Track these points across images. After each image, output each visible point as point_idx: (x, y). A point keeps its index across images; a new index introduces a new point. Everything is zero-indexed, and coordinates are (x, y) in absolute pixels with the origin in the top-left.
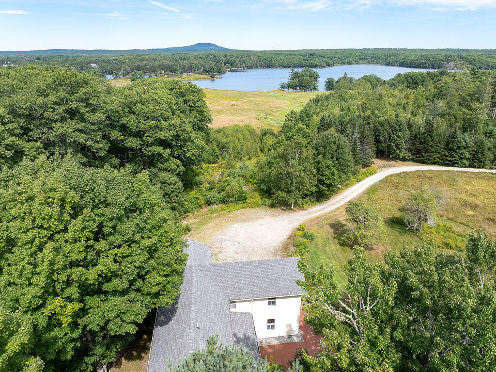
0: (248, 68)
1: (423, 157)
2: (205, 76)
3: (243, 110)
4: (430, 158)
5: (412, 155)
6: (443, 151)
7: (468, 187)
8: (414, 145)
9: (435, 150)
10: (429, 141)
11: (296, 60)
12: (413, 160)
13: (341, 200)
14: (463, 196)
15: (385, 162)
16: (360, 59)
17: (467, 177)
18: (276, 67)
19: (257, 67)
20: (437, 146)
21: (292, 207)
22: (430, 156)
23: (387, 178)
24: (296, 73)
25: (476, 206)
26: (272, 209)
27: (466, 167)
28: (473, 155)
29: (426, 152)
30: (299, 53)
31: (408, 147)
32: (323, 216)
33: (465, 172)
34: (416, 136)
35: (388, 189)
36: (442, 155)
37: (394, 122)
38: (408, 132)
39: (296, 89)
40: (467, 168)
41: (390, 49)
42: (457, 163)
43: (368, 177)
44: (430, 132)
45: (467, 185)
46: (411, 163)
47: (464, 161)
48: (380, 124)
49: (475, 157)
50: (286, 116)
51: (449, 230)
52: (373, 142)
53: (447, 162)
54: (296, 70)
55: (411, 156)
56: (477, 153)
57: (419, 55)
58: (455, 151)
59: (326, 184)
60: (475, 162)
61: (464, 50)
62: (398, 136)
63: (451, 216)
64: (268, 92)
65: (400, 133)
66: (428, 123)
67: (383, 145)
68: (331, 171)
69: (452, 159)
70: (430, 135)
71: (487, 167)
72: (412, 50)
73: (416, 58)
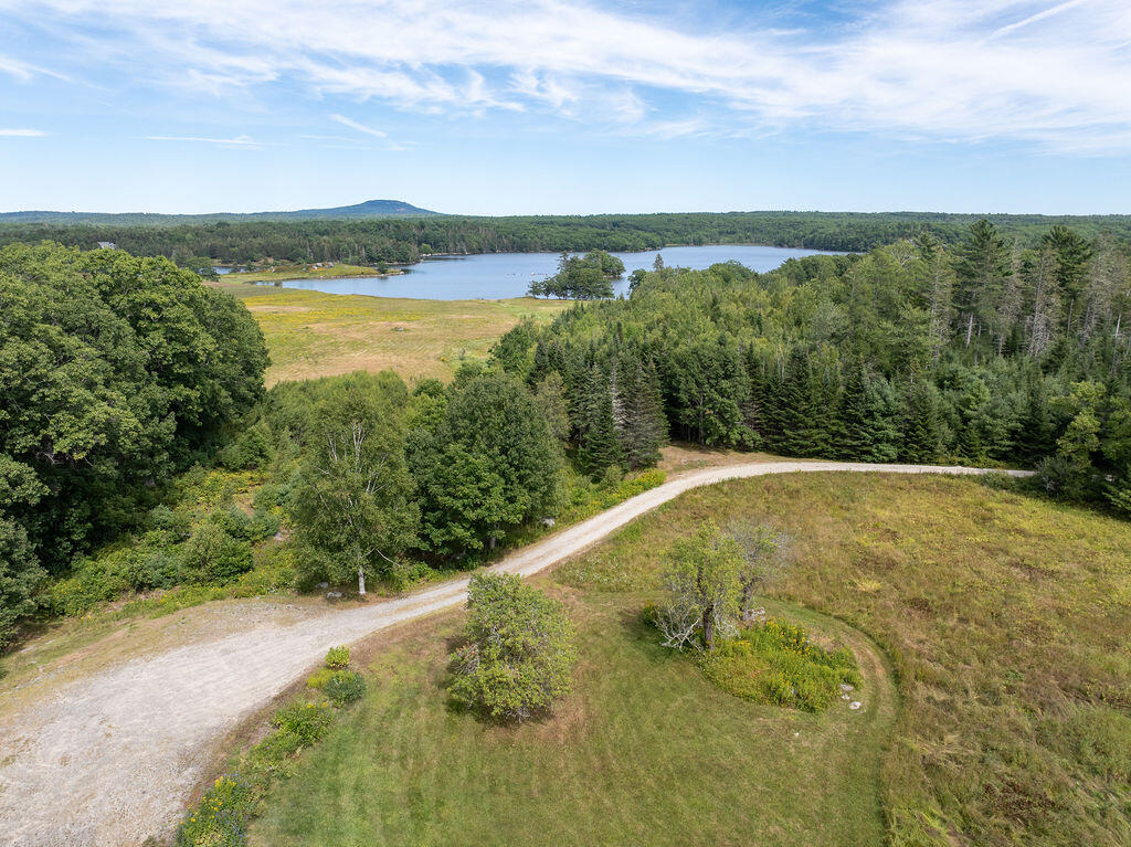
0: (473, 252)
1: (787, 439)
2: (366, 269)
3: (417, 339)
4: (805, 443)
5: (762, 435)
6: (833, 424)
7: (884, 514)
8: (765, 411)
9: (814, 423)
10: (798, 401)
11: (579, 236)
12: (766, 448)
13: (531, 563)
14: (865, 540)
15: (696, 456)
16: (721, 233)
17: (887, 487)
18: (536, 251)
19: (493, 251)
20: (819, 412)
21: (362, 591)
22: (805, 438)
23: (681, 497)
24: (573, 260)
25: (891, 565)
26: (301, 598)
27: (891, 462)
28: (906, 432)
29: (794, 427)
30: (591, 222)
31: (752, 415)
32: (440, 616)
33: (885, 475)
34: (768, 388)
35: (676, 525)
36: (834, 435)
37: (712, 354)
38: (747, 379)
39: (565, 295)
40: (893, 465)
41: (785, 213)
42: (870, 453)
43: (637, 494)
44: (799, 378)
45: (883, 507)
46: (761, 455)
47: (885, 447)
48: (679, 362)
49: (911, 437)
50: (490, 351)
51: (795, 642)
52: (659, 405)
53: (845, 451)
54: (571, 256)
55: (758, 437)
56: (913, 427)
57: (845, 224)
58: (861, 423)
59: (466, 520)
60: (912, 448)
61: (937, 216)
62: (722, 393)
63: (816, 598)
64: (499, 301)
65: (725, 384)
66: (797, 358)
67: (688, 412)
68: (482, 485)
69: (855, 443)
70: (800, 385)
71: (939, 460)
72: (832, 215)
73: (838, 230)
